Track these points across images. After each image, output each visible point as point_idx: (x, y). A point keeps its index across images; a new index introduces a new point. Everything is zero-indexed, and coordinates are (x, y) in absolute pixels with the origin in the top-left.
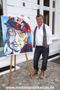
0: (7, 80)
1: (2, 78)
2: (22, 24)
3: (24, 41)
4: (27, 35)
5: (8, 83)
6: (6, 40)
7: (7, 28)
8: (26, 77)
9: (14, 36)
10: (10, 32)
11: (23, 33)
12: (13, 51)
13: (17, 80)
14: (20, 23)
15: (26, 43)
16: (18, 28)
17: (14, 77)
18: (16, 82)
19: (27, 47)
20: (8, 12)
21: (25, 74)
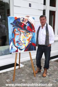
0: (11, 76)
2: (27, 24)
3: (29, 40)
4: (31, 35)
6: (12, 39)
7: (13, 28)
8: (29, 75)
9: (19, 35)
10: (16, 31)
14: (25, 23)
15: (30, 42)
16: (23, 28)
17: (18, 74)
19: (31, 46)
20: (14, 12)
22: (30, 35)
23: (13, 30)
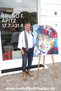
0: (36, 75)
1: (32, 73)
2: (50, 30)
5: (36, 78)
6: (36, 44)
7: (37, 34)
9: (43, 40)
10: (40, 37)
11: (50, 38)
12: (41, 52)
13: (43, 77)
14: (48, 30)
15: (53, 47)
16: (46, 34)
18: (42, 78)
21: (52, 73)
22: (53, 40)
23: (38, 36)
